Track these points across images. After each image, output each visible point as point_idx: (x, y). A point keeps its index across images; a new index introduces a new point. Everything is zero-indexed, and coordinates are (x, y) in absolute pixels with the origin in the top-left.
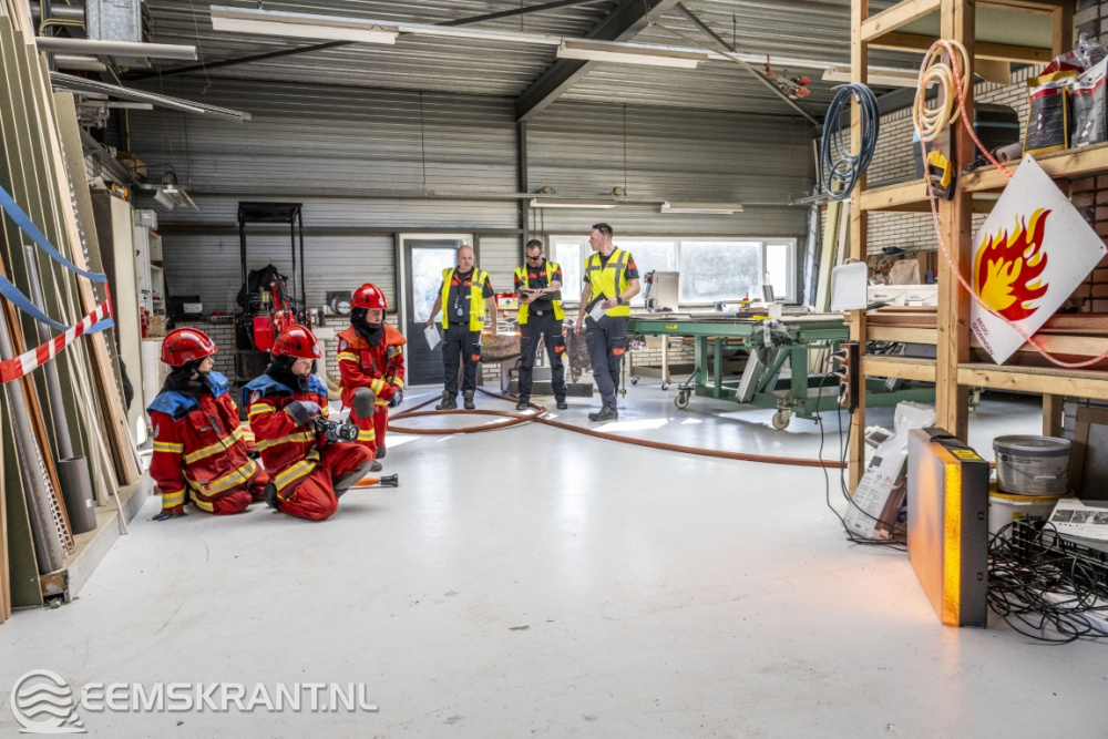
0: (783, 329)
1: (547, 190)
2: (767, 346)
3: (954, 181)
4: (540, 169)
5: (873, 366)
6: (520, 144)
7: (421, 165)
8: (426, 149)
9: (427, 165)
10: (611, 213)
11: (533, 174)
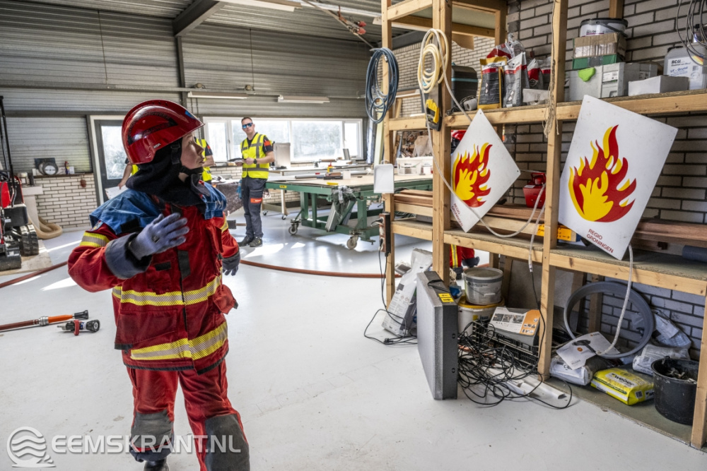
0: (350, 191)
1: (199, 86)
2: (341, 202)
3: (441, 119)
4: (193, 71)
5: (400, 228)
6: (178, 53)
7: (103, 65)
8: (106, 54)
9: (108, 65)
10: (244, 102)
11: (189, 75)
